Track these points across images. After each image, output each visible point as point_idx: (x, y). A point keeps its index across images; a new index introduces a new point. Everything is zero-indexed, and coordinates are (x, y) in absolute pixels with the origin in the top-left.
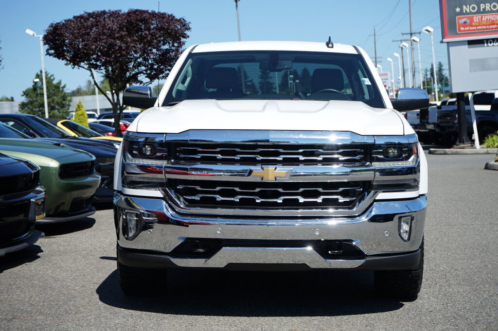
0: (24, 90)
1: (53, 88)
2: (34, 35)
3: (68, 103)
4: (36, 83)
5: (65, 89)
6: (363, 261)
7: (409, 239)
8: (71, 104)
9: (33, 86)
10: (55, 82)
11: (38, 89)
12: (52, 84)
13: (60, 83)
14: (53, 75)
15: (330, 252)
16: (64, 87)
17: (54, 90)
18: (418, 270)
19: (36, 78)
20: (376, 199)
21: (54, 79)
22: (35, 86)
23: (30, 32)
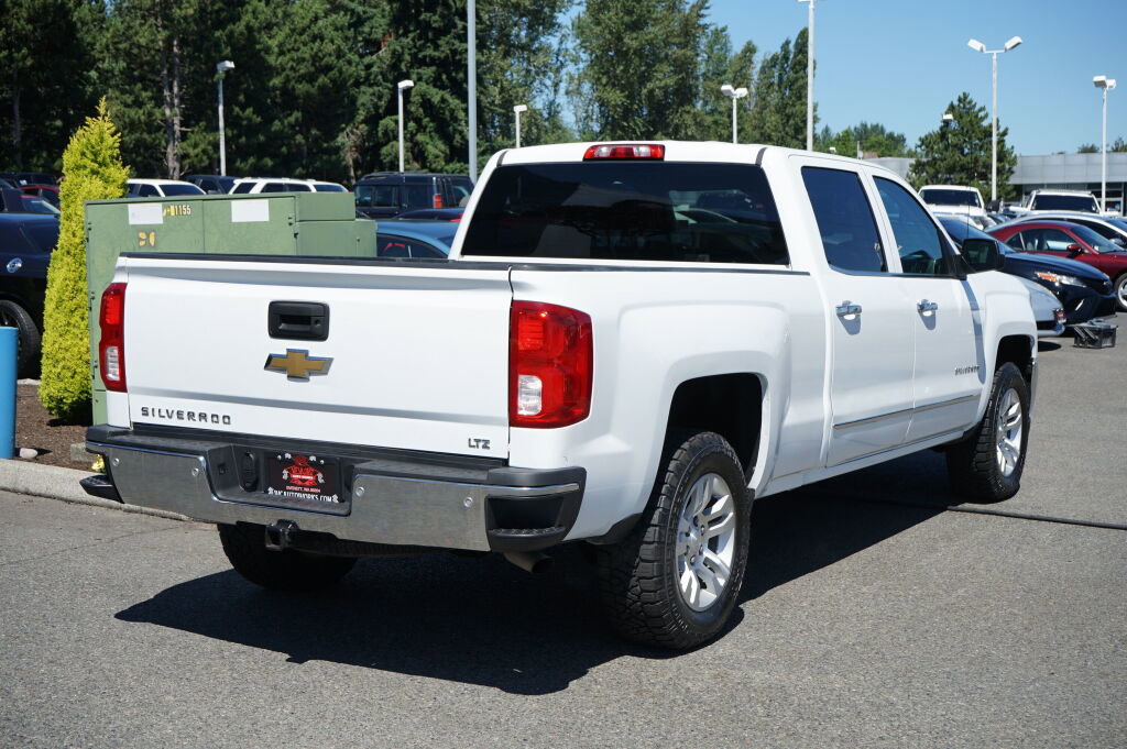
0: (923, 136)
2: (982, 50)
3: (1007, 166)
4: (947, 123)
5: (1006, 138)
8: (1014, 168)
9: (941, 129)
10: (985, 123)
11: (950, 135)
12: (979, 127)
14: (983, 109)
19: (947, 113)
21: (986, 116)
22: (944, 130)
23: (975, 44)
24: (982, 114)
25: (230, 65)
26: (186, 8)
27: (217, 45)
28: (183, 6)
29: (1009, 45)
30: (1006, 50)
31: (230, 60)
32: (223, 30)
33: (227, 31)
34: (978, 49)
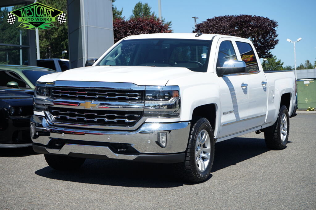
1: (275, 65)
6: (136, 156)
7: (166, 146)
10: (276, 61)
11: (266, 65)
12: (275, 62)
13: (280, 61)
14: (275, 57)
15: (119, 150)
16: (282, 64)
17: (275, 66)
18: (189, 166)
20: (146, 121)
21: (276, 59)
23: (289, 40)
24: (275, 58)
25: (66, 52)
26: (55, 35)
27: (63, 46)
28: (54, 35)
29: (298, 40)
30: (297, 41)
31: (66, 50)
32: (64, 41)
33: (65, 42)
34: (290, 41)
